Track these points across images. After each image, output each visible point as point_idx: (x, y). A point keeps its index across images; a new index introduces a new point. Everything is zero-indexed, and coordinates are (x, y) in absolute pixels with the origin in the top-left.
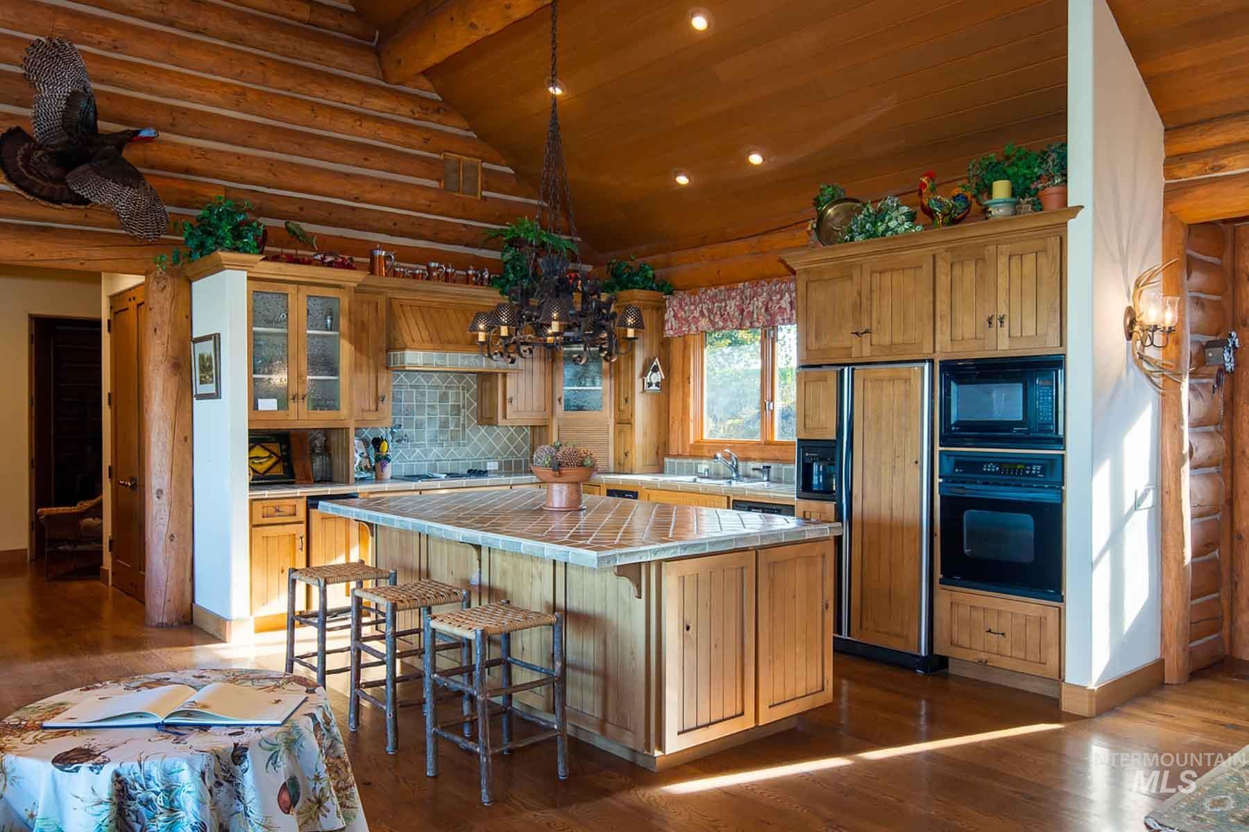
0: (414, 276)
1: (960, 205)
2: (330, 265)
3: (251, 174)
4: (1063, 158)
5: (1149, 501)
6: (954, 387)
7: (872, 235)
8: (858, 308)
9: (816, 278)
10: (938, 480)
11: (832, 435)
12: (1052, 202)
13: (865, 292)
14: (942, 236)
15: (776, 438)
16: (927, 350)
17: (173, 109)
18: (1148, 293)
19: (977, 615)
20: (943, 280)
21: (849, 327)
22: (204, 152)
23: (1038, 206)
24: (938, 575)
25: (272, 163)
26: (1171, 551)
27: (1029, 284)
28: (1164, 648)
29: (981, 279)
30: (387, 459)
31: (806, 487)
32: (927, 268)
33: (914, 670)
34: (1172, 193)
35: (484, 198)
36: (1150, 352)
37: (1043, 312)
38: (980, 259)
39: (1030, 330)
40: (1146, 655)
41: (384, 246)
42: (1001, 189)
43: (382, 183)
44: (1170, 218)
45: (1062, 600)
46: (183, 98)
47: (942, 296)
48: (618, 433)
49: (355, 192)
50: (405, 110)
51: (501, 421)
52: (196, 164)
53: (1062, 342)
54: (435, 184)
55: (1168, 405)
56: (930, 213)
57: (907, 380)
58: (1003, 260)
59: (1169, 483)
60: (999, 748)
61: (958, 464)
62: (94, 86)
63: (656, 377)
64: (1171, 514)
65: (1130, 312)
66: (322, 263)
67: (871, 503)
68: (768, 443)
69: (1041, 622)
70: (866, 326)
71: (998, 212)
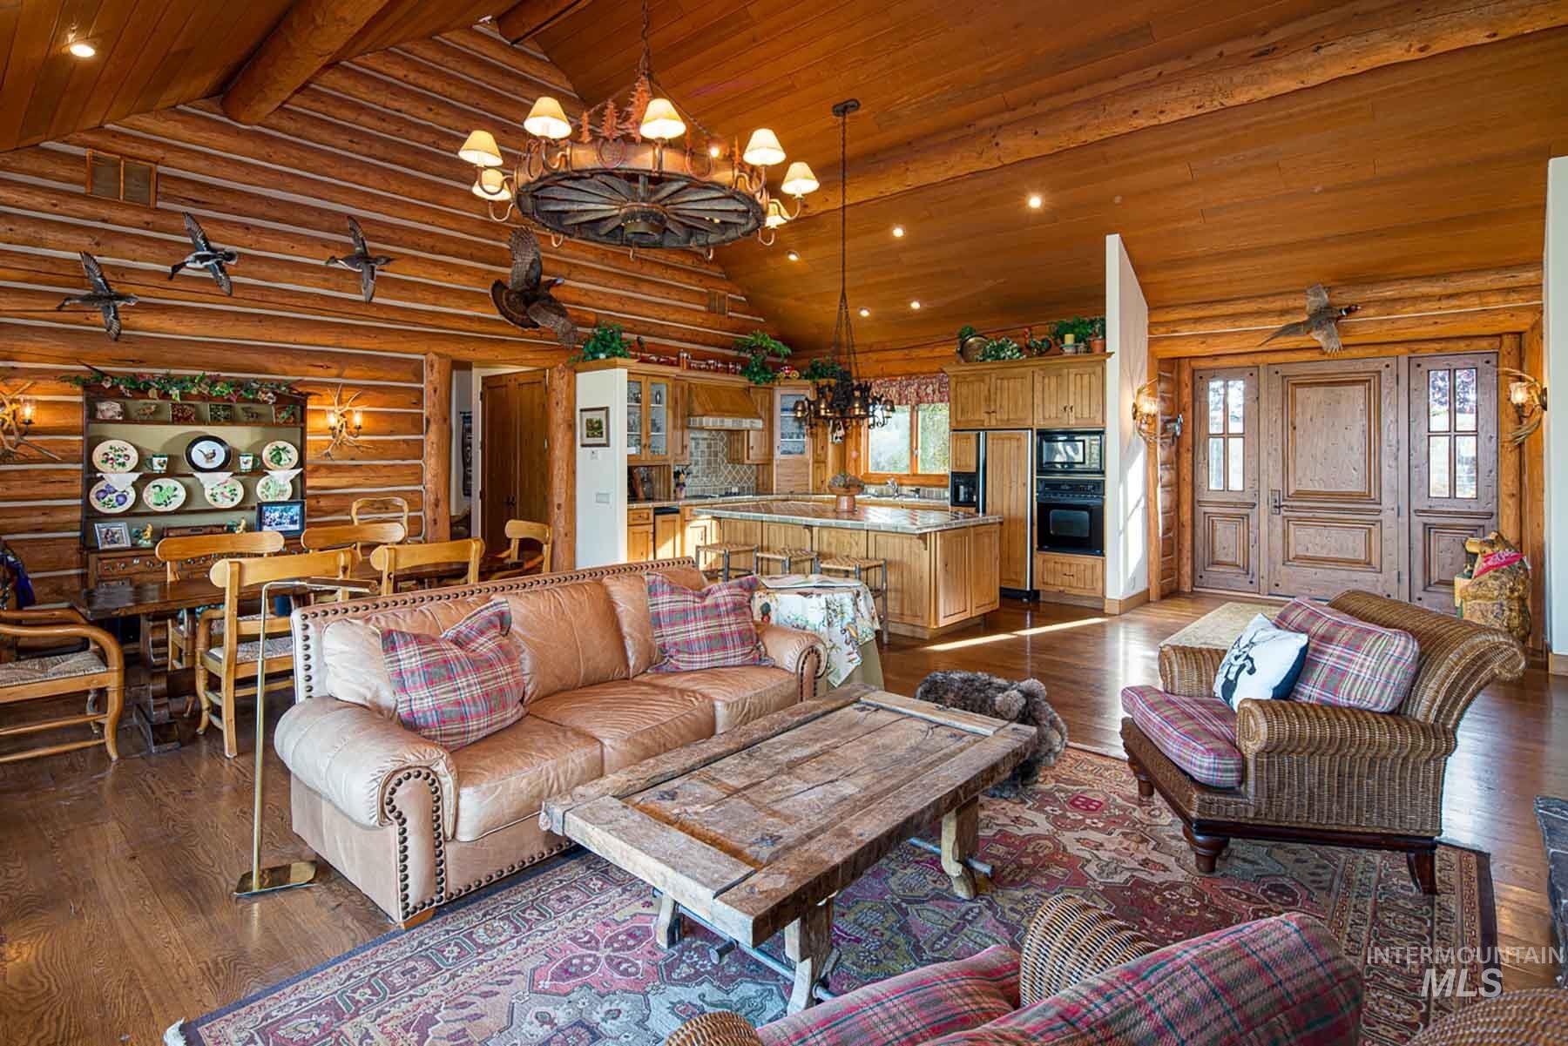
0: (700, 369)
1: (1046, 345)
2: (662, 363)
3: (612, 305)
4: (1104, 326)
5: (1142, 504)
6: (1044, 443)
7: (998, 358)
8: (988, 399)
9: (961, 380)
10: (1035, 494)
11: (973, 470)
12: (1098, 349)
13: (992, 391)
14: (1035, 361)
15: (919, 472)
16: (1029, 422)
17: (569, 264)
18: (1143, 397)
19: (1059, 567)
20: (1038, 386)
21: (983, 409)
22: (587, 292)
23: (1089, 350)
24: (1036, 546)
25: (621, 297)
26: (1152, 531)
27: (1086, 391)
28: (1149, 583)
29: (1059, 386)
30: (684, 485)
31: (955, 500)
32: (1029, 378)
33: (1021, 599)
34: (1152, 342)
35: (730, 317)
36: (1144, 427)
37: (1094, 406)
38: (1059, 376)
39: (1086, 415)
40: (1141, 586)
41: (686, 350)
42: (1069, 339)
43: (678, 309)
44: (1151, 354)
45: (1103, 555)
46: (575, 258)
47: (1038, 394)
48: (816, 469)
49: (664, 315)
50: (689, 262)
51: (746, 461)
52: (584, 299)
53: (1103, 421)
54: (703, 308)
55: (1151, 453)
56: (1029, 347)
57: (1018, 440)
58: (1072, 377)
59: (1151, 495)
60: (1073, 632)
61: (1047, 485)
62: (542, 254)
63: (841, 433)
64: (1152, 510)
65: (1135, 406)
66: (658, 362)
67: (998, 507)
68: (915, 475)
69: (1093, 567)
70: (993, 408)
71: (1069, 351)
